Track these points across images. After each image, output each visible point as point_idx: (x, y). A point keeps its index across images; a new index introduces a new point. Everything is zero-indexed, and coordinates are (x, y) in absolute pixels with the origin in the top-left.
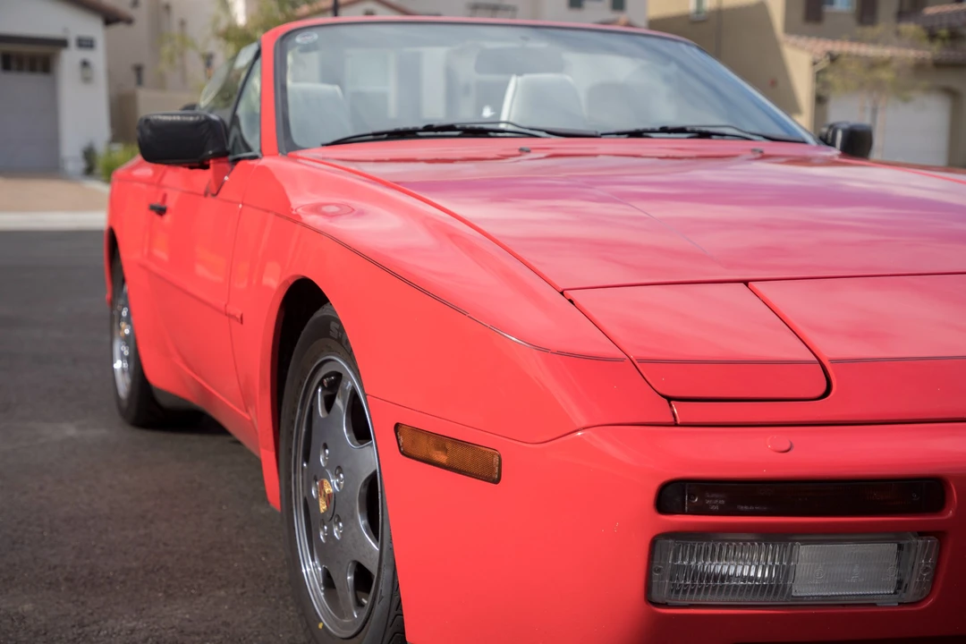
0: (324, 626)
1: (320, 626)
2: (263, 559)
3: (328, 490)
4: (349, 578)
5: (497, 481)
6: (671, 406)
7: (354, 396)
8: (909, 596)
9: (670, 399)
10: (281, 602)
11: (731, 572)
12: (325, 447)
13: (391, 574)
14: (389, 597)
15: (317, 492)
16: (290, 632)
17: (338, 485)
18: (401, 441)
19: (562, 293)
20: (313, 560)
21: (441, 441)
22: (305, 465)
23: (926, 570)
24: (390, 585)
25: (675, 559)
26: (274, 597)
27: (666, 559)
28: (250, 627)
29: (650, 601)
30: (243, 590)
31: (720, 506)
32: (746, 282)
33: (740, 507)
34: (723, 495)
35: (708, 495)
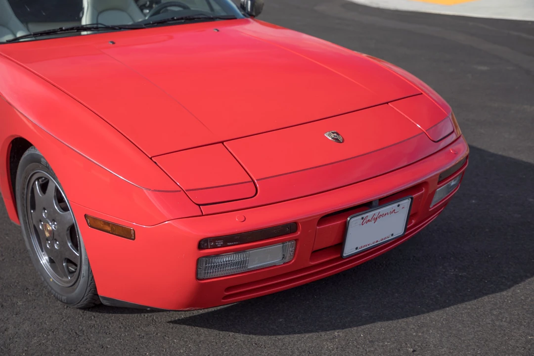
0: (53, 280)
1: (51, 280)
2: (7, 238)
3: (49, 228)
4: (64, 264)
5: (134, 239)
6: (200, 208)
7: (57, 190)
8: (287, 260)
9: (199, 205)
10: (24, 262)
11: (227, 260)
12: (45, 209)
13: (88, 267)
14: (87, 276)
15: (42, 227)
16: (33, 278)
17: (54, 227)
18: (89, 221)
19: (151, 158)
20: (43, 251)
21: (107, 223)
22: (32, 211)
23: (292, 251)
24: (87, 272)
25: (206, 264)
26: (19, 260)
27: (203, 264)
28: (13, 279)
29: (197, 279)
30: (3, 258)
31: (221, 245)
32: (222, 142)
33: (229, 244)
34: (222, 241)
35: (217, 241)
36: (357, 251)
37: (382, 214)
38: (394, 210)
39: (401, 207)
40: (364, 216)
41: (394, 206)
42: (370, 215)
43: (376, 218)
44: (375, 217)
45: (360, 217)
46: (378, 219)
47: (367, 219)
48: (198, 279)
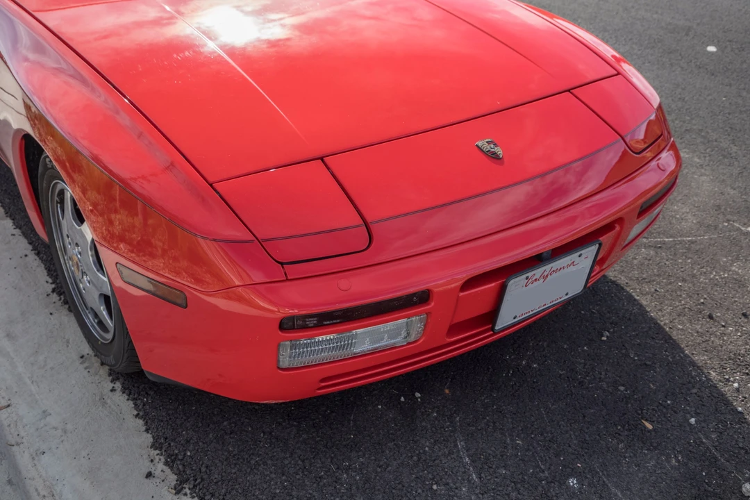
6: (283, 268)
8: (412, 339)
9: (282, 264)
23: (420, 328)
25: (291, 350)
27: (287, 350)
31: (314, 324)
32: (321, 159)
33: (325, 323)
34: (316, 319)
35: (307, 320)
36: (516, 320)
37: (555, 269)
38: (573, 262)
39: (583, 256)
40: (530, 274)
41: (574, 257)
42: (538, 272)
43: (547, 276)
44: (546, 274)
45: (525, 276)
46: (549, 276)
47: (534, 279)
48: (278, 368)
